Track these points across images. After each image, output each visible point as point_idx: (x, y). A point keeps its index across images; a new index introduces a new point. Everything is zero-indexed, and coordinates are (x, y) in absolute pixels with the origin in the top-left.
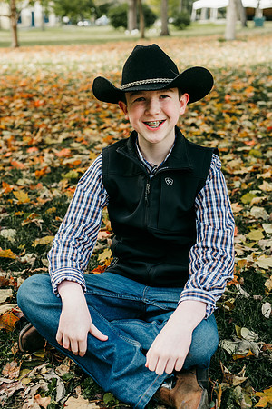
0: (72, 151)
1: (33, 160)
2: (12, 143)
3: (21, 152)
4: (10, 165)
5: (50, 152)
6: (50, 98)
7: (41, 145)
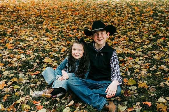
1: (75, 34)
2: (69, 28)
3: (71, 31)
4: (68, 35)
5: (81, 32)
6: (80, 11)
7: (78, 29)
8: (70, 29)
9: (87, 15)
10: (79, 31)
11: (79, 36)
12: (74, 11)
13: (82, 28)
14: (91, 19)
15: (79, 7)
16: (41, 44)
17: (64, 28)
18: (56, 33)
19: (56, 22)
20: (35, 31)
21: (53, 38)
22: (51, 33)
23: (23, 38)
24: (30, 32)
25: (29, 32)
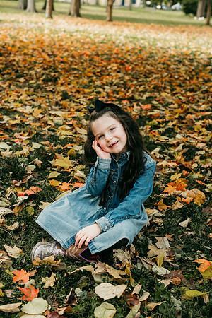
0: (152, 106)
2: (112, 95)
5: (138, 105)
6: (136, 65)
7: (131, 99)
8: (115, 97)
9: (151, 73)
10: (135, 104)
11: (133, 113)
12: (122, 64)
13: (140, 98)
14: (160, 83)
15: (134, 58)
16: (49, 122)
17: (102, 95)
18: (85, 104)
19: (86, 80)
20: (40, 95)
21: (78, 113)
22: (74, 102)
23: (11, 107)
24: (29, 95)
25: (26, 95)
